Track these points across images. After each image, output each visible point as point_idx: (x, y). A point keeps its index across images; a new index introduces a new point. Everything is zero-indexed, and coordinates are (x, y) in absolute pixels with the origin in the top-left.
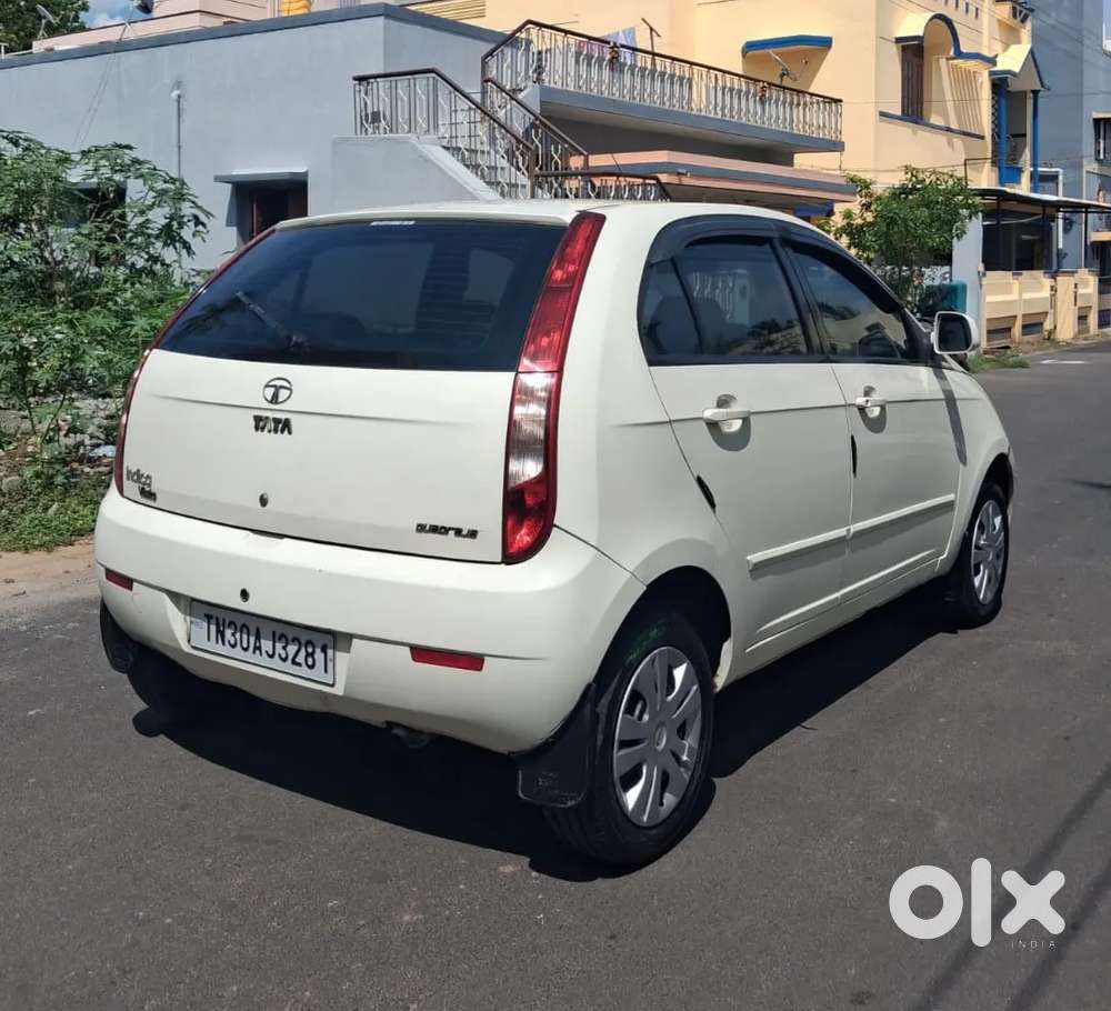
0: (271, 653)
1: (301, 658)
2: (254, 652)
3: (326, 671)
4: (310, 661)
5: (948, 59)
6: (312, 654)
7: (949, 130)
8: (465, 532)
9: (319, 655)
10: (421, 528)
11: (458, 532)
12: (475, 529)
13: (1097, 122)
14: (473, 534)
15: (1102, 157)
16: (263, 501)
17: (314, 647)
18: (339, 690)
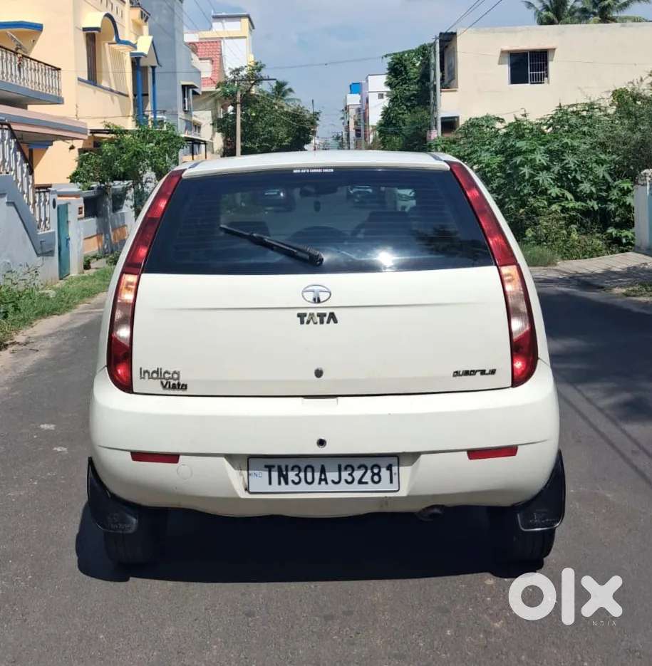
0: (337, 480)
1: (367, 478)
2: (320, 483)
3: (391, 482)
4: (376, 478)
5: (109, 44)
6: (378, 474)
7: (112, 91)
8: (487, 372)
9: (385, 473)
10: (457, 374)
11: (483, 372)
12: (494, 368)
13: (184, 87)
14: (493, 372)
15: (187, 109)
16: (319, 373)
17: (379, 468)
18: (403, 493)
